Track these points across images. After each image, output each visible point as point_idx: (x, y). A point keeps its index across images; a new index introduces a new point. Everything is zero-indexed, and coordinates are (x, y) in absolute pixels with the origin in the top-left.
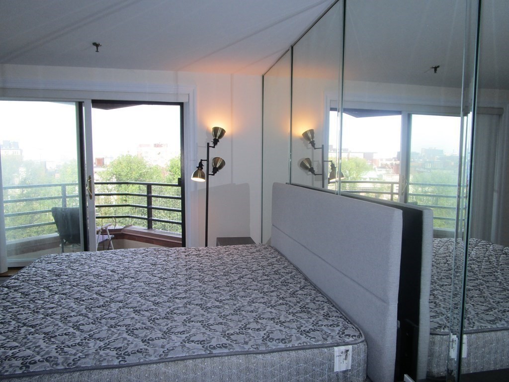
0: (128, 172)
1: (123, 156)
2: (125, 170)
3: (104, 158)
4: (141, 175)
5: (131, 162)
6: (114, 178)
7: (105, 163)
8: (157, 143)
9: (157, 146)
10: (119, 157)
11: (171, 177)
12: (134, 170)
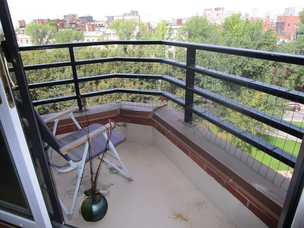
0: (195, 29)
1: (193, 17)
2: (194, 27)
3: (182, 19)
4: (203, 31)
5: (198, 21)
6: (187, 32)
7: (182, 22)
8: (217, 7)
9: (216, 9)
10: (191, 18)
11: (224, 32)
12: (200, 27)
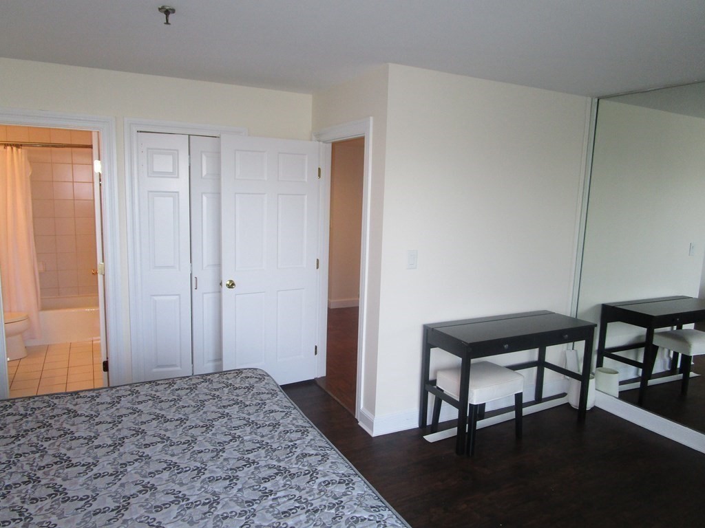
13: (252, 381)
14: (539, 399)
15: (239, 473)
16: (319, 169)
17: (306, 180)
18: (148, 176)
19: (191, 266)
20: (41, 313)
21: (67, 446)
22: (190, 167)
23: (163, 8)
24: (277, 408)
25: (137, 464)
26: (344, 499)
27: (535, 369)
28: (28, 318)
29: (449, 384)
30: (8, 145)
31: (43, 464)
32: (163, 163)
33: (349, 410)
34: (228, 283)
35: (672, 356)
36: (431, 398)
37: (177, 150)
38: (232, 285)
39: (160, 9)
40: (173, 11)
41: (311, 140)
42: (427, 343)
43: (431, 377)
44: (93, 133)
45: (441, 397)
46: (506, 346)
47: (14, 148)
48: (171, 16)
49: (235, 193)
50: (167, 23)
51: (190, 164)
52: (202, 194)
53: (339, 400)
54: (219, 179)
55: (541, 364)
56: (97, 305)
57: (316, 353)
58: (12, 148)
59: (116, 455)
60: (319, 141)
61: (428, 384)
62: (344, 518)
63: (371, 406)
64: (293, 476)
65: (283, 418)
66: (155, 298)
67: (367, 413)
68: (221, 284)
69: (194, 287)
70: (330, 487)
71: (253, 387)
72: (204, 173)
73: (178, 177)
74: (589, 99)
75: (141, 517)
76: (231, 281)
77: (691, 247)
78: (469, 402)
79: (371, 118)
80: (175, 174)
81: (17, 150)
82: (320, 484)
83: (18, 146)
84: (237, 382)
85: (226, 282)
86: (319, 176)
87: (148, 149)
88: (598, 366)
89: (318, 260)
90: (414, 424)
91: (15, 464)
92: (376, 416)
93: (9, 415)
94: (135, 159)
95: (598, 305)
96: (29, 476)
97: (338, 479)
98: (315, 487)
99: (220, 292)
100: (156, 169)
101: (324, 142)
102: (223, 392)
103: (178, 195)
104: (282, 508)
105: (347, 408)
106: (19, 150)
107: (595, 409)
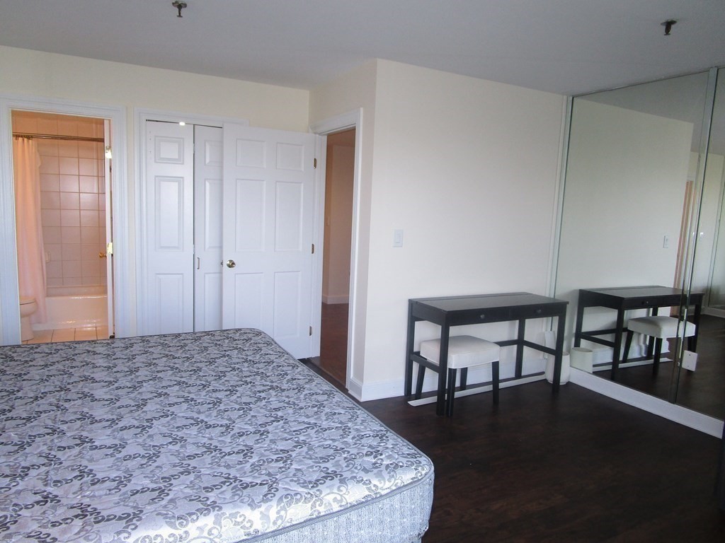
13: (250, 336)
14: (518, 375)
15: (238, 388)
16: (315, 160)
17: (303, 169)
18: (155, 162)
19: (194, 247)
20: (47, 299)
21: (91, 371)
22: (194, 154)
23: (176, 2)
24: (272, 353)
25: (151, 382)
26: (325, 403)
27: (515, 347)
28: (35, 301)
29: (431, 353)
30: (19, 136)
31: (71, 382)
32: (170, 150)
33: (341, 382)
34: (228, 262)
35: (648, 343)
36: (416, 367)
37: (183, 139)
38: (232, 265)
39: (173, 4)
40: (185, 5)
41: (308, 132)
42: (412, 316)
43: (415, 350)
44: (105, 121)
45: (424, 365)
46: (482, 316)
47: (26, 139)
48: (183, 10)
49: (237, 179)
50: (180, 16)
51: (194, 152)
52: (205, 180)
53: (331, 375)
54: (222, 167)
55: (521, 342)
56: (105, 292)
57: (310, 334)
58: (23, 140)
59: (133, 376)
60: (315, 133)
61: (412, 356)
62: (324, 412)
63: (360, 373)
64: (283, 390)
65: (276, 358)
66: (161, 276)
67: (357, 382)
68: (222, 263)
69: (196, 267)
70: (315, 396)
71: (251, 339)
72: (207, 161)
73: (183, 164)
74: (565, 97)
75: (157, 409)
76: (231, 261)
77: (665, 240)
78: (449, 367)
79: (362, 109)
80: (179, 161)
81: (28, 142)
82: (306, 395)
83: (29, 137)
84: (237, 336)
85: (226, 262)
86: (315, 166)
87: (156, 136)
88: (575, 346)
89: (313, 245)
90: (401, 392)
91: (48, 381)
92: (364, 382)
93: (36, 353)
94: (144, 148)
95: (575, 290)
96: (60, 387)
97: (321, 392)
98: (302, 396)
99: (221, 273)
100: (162, 157)
101: (320, 134)
102: (224, 342)
103: (183, 181)
104: (273, 407)
105: (338, 380)
106: (30, 141)
107: (569, 384)
